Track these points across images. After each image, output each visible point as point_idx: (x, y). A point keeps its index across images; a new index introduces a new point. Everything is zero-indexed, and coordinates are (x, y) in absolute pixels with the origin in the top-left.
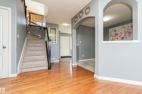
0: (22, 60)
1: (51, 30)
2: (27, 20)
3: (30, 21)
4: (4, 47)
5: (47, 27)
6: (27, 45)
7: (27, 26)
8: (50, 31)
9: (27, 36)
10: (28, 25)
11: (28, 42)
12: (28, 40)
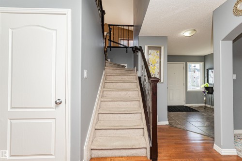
0: (94, 124)
1: (150, 51)
2: (105, 38)
3: (110, 40)
4: (58, 101)
5: (140, 47)
6: (104, 88)
7: (105, 50)
8: (148, 54)
9: (105, 67)
10: (108, 47)
11: (106, 81)
12: (106, 75)
